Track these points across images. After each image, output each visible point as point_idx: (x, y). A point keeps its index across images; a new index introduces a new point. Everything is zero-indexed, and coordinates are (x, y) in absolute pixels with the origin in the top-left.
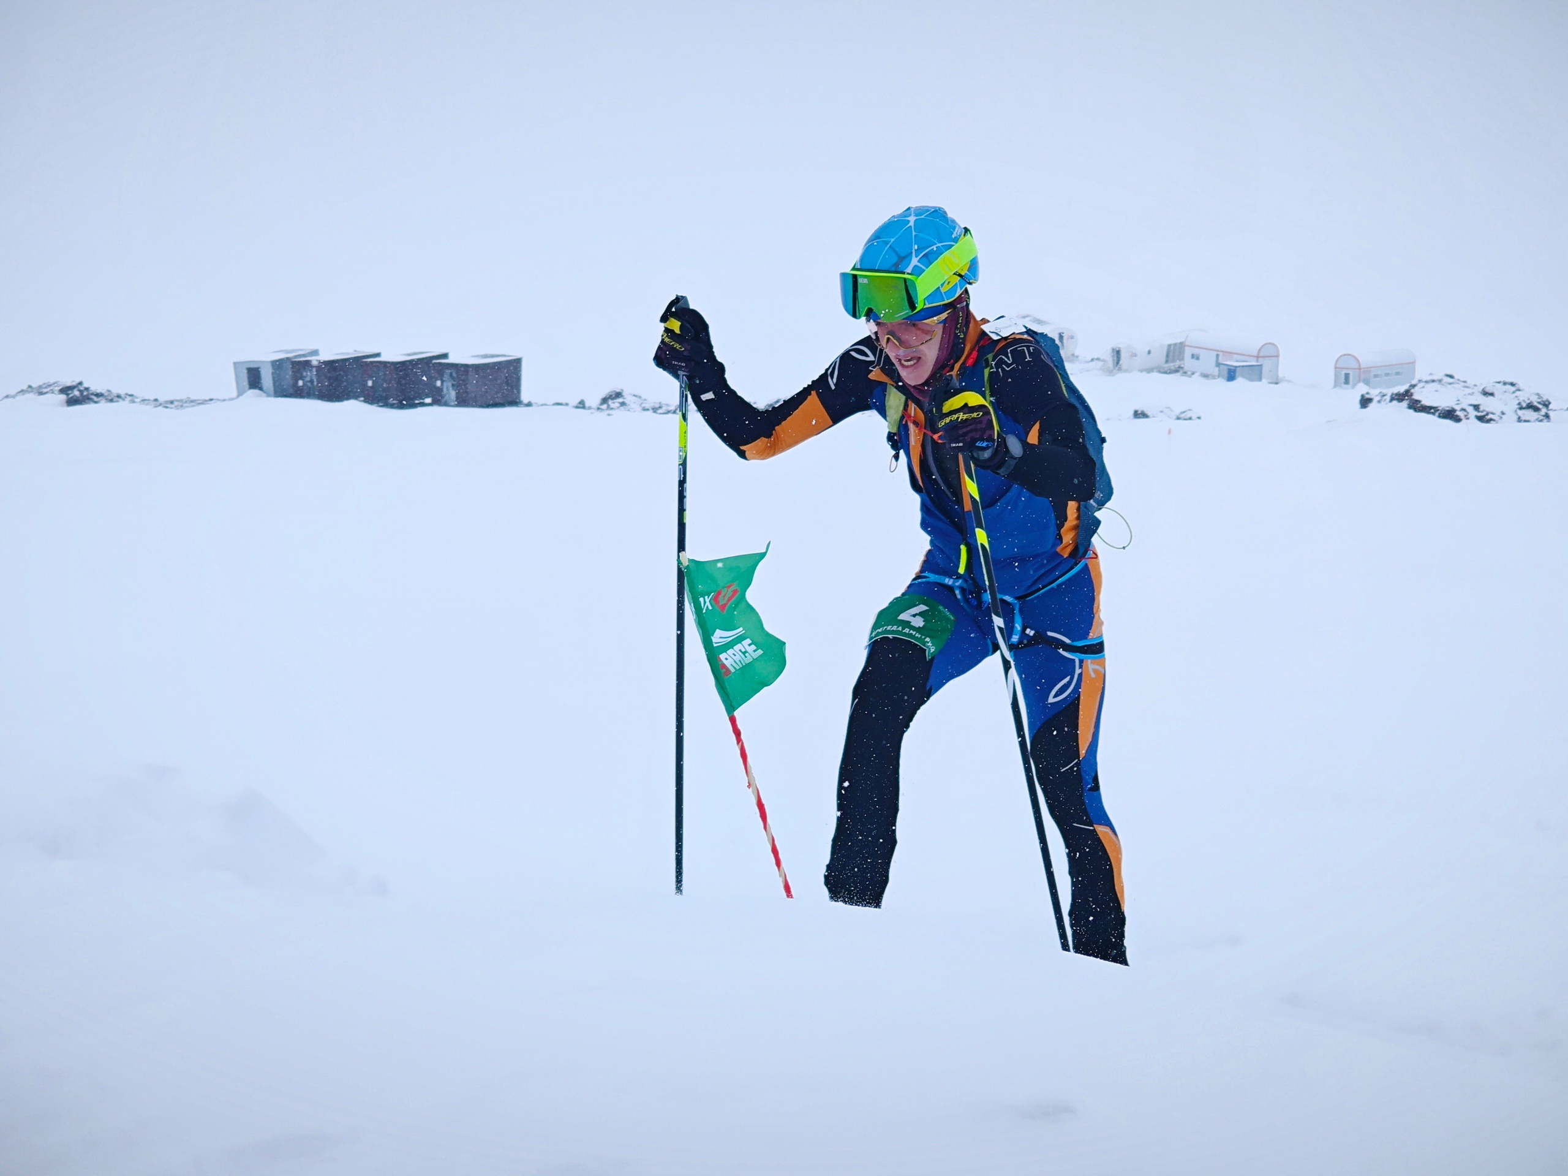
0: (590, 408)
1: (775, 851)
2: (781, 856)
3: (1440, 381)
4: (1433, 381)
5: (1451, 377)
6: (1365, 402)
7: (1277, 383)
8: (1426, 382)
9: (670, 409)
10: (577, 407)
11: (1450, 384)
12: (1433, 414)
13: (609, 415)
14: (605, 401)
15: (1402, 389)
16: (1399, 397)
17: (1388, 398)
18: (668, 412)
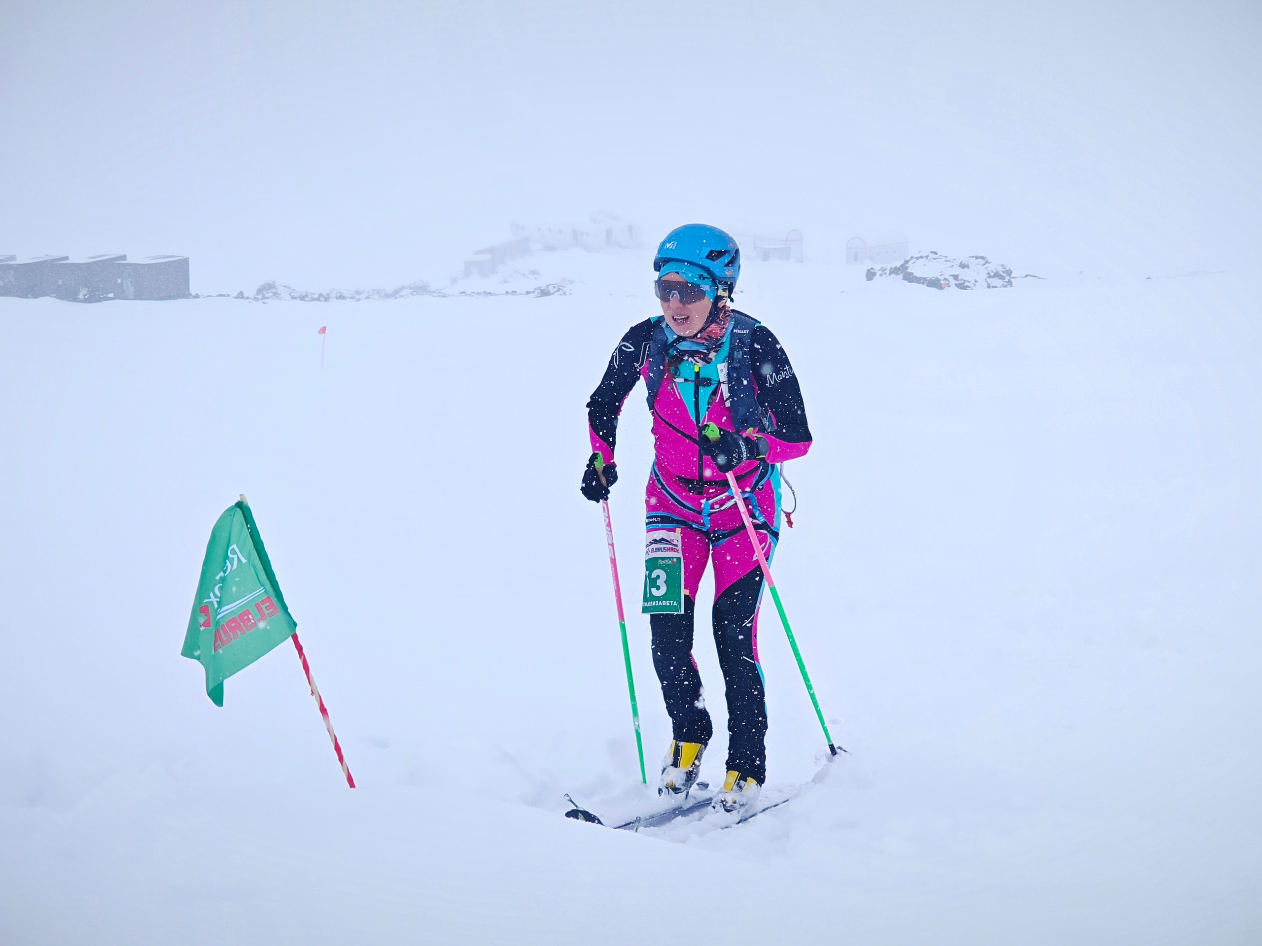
0: (248, 298)
1: (338, 748)
2: (343, 752)
3: (927, 257)
4: (921, 257)
5: (935, 253)
6: (870, 275)
7: (802, 262)
8: (917, 258)
9: (315, 296)
10: (237, 298)
11: (935, 259)
12: (923, 283)
13: (264, 303)
14: (260, 291)
15: (898, 264)
16: (895, 271)
17: (887, 272)
18: (313, 299)
